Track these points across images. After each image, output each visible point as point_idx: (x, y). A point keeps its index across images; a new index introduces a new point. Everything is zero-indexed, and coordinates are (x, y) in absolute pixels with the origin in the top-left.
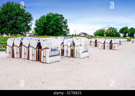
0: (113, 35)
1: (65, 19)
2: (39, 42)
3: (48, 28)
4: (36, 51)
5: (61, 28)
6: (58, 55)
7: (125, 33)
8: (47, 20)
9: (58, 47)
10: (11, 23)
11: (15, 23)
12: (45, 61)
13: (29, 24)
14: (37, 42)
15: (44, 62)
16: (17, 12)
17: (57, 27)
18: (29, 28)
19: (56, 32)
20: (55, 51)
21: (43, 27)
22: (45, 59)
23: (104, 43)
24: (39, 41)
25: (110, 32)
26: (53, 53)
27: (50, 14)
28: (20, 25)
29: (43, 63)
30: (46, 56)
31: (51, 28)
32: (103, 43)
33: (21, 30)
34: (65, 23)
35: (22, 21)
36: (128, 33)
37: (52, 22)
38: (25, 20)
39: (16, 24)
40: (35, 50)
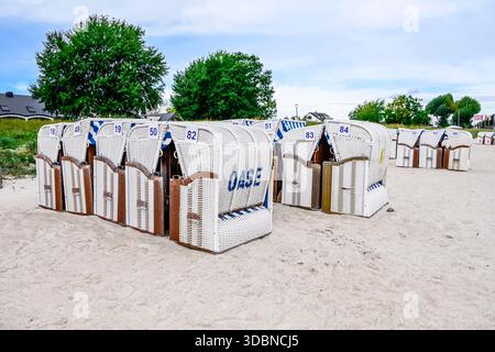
0: (408, 118)
1: (264, 69)
2: (168, 142)
3: (212, 98)
4: (156, 184)
5: (252, 95)
6: (259, 205)
7: (444, 114)
8: (209, 72)
9: (259, 170)
10: (102, 82)
11: (114, 80)
12: (200, 238)
13: (155, 86)
14: (160, 143)
15: (194, 243)
16: (118, 49)
17: (240, 93)
18: (155, 99)
19: (237, 109)
20: (248, 185)
21: (196, 93)
22: (200, 231)
23: (417, 145)
24: (168, 135)
25: (398, 111)
26: (239, 198)
27: (218, 55)
28: (127, 87)
29: (189, 246)
30: (204, 217)
31: (222, 98)
32: (412, 145)
33: (131, 102)
34: (265, 81)
35: (134, 74)
36: (452, 112)
37: (225, 79)
38: (143, 72)
39: (115, 86)
40: (151, 183)
